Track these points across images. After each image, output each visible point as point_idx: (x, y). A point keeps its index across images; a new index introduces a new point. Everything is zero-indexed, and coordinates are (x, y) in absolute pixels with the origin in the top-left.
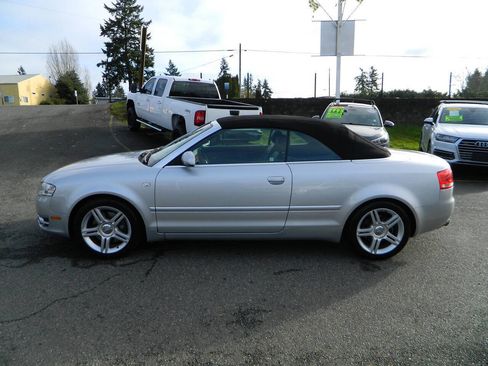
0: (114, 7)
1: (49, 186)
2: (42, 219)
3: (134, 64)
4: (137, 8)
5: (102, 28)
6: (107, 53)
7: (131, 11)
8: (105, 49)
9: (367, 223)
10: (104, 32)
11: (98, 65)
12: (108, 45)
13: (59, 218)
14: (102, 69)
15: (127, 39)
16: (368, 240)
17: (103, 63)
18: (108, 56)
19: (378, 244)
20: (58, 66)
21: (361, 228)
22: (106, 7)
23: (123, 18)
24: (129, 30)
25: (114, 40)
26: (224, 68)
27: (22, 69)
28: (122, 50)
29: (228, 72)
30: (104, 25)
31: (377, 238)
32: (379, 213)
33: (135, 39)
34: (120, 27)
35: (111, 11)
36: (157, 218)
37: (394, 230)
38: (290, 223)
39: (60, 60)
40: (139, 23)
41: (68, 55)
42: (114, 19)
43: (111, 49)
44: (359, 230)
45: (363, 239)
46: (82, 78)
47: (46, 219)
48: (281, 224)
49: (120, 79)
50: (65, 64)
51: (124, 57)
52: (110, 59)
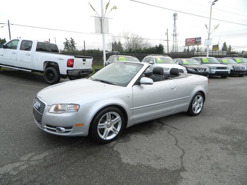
13: (82, 124)
36: (133, 114)
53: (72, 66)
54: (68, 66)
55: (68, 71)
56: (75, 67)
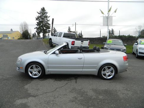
0: (39, 12)
1: (20, 59)
2: (18, 68)
3: (45, 28)
4: (46, 12)
5: (36, 18)
6: (37, 25)
7: (44, 14)
8: (37, 24)
9: (104, 70)
10: (37, 19)
11: (35, 28)
12: (38, 23)
13: (22, 68)
14: (36, 30)
15: (43, 21)
16: (105, 75)
17: (36, 28)
18: (38, 26)
19: (108, 76)
20: (23, 28)
21: (103, 71)
22: (37, 12)
23: (42, 15)
24: (44, 19)
25: (39, 21)
26: (69, 29)
27: (12, 30)
28: (41, 24)
29: (70, 30)
30: (37, 17)
31: (108, 74)
32: (107, 67)
33: (45, 21)
34: (41, 18)
35: (39, 13)
36: (48, 68)
37: (112, 72)
38: (84, 70)
39: (23, 27)
40: (46, 17)
41: (26, 25)
42: (39, 16)
43: (38, 24)
44: (102, 72)
45: (103, 74)
46: (29, 32)
47: (19, 68)
48: (81, 70)
49: (41, 32)
50: (25, 28)
51: (42, 26)
52: (38, 27)
53: (74, 45)
54: (72, 45)
55: (72, 47)
56: (75, 45)
